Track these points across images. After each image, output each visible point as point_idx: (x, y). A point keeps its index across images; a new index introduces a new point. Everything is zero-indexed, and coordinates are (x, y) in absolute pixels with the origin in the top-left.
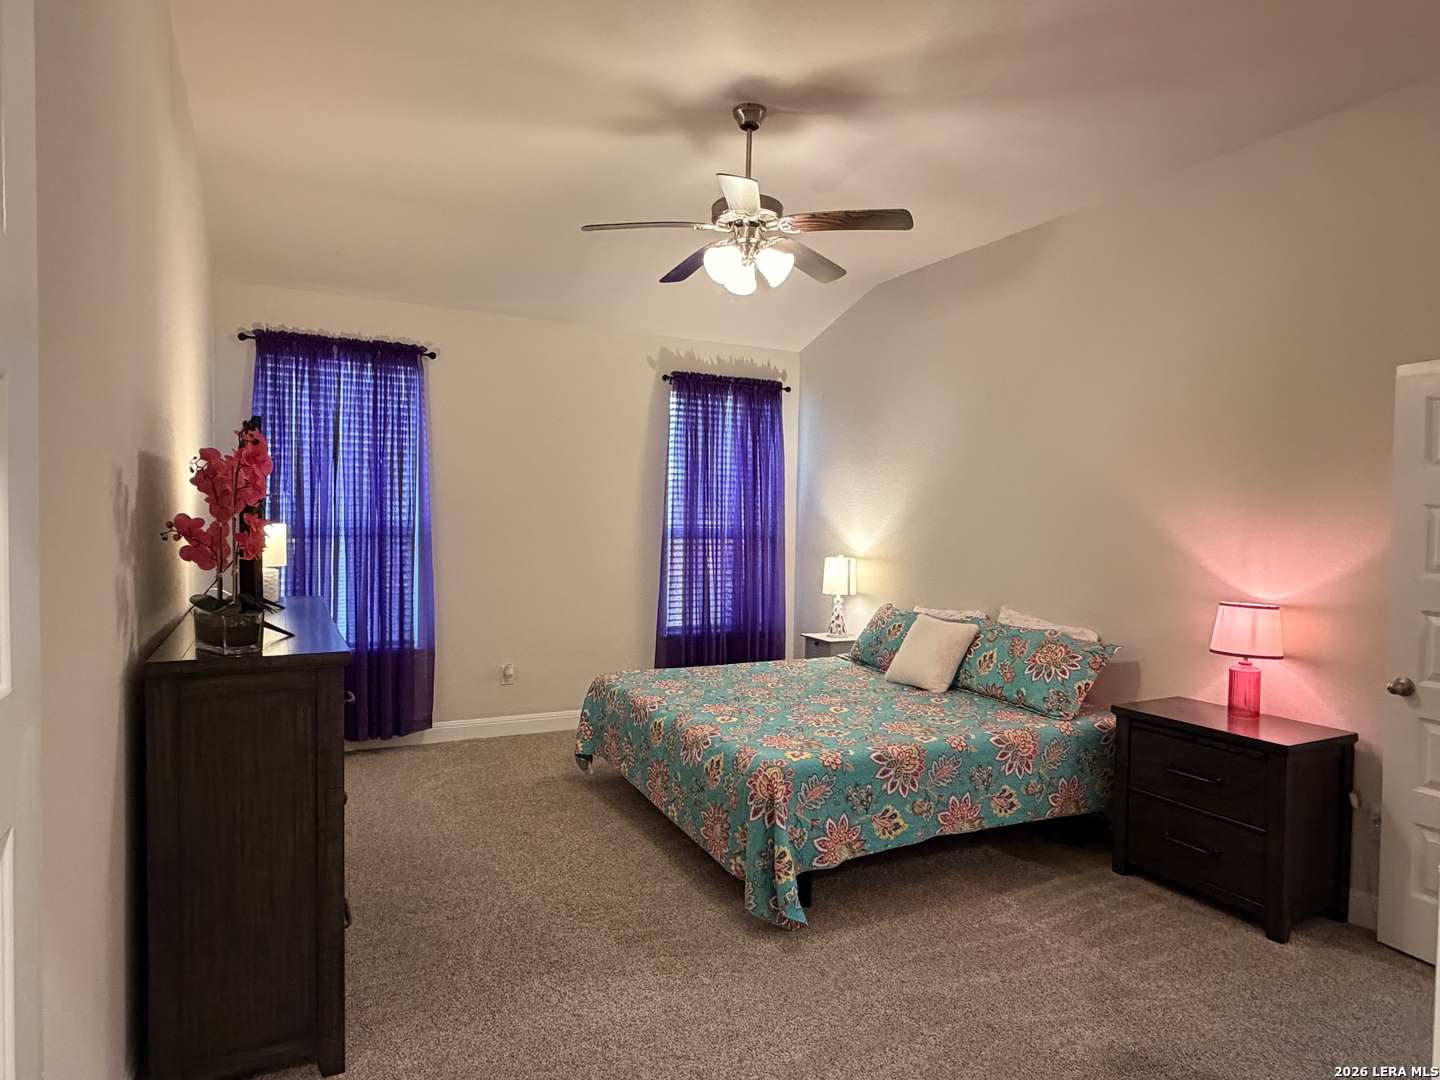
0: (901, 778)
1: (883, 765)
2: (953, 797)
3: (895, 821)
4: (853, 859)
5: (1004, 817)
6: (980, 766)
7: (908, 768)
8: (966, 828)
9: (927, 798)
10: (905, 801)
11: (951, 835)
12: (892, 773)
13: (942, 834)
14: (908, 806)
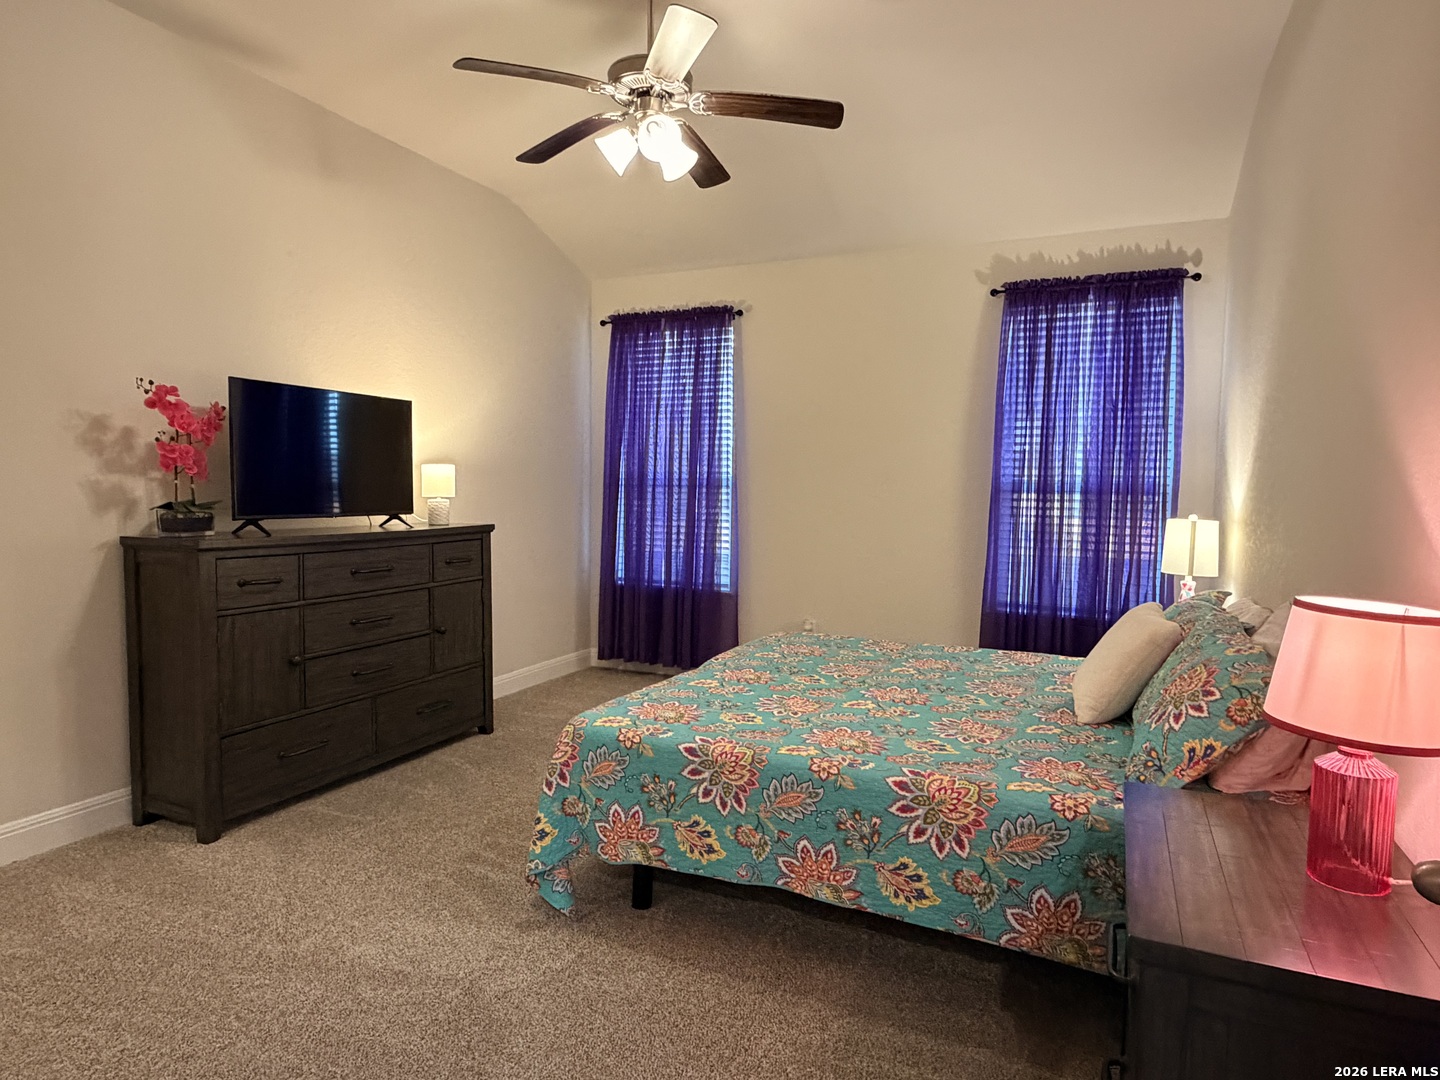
0: (720, 787)
1: (693, 762)
2: (804, 842)
3: (709, 841)
4: (647, 866)
5: (905, 908)
6: (859, 813)
7: (733, 777)
8: (825, 895)
9: (759, 826)
10: (725, 821)
11: (800, 895)
12: (706, 775)
13: (785, 888)
14: (729, 828)
